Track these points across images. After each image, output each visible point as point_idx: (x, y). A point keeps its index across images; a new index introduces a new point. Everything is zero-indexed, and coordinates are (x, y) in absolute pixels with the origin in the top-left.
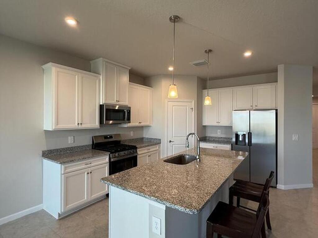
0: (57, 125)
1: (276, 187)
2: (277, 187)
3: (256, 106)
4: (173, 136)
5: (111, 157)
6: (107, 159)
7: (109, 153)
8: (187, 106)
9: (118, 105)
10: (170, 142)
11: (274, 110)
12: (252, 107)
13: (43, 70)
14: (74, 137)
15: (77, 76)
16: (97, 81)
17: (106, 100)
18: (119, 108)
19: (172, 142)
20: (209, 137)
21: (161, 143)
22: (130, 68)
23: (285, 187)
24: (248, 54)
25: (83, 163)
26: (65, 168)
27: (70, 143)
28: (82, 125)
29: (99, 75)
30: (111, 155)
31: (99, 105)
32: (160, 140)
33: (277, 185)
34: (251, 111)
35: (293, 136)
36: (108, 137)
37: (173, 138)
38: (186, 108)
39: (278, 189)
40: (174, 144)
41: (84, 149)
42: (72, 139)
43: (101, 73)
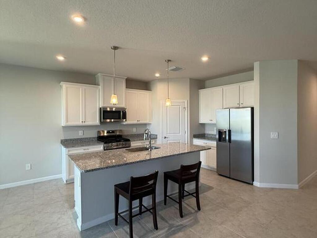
0: (67, 122)
1: (252, 184)
2: (254, 185)
3: (242, 104)
4: (168, 133)
5: (105, 146)
6: (102, 147)
7: (104, 143)
8: (179, 106)
9: (114, 107)
10: (165, 138)
11: (249, 107)
12: (239, 105)
13: (61, 86)
14: (83, 131)
15: (81, 89)
16: (97, 90)
17: (104, 104)
18: (115, 109)
19: (166, 138)
20: (208, 134)
21: (158, 138)
22: (126, 78)
23: (260, 185)
24: (205, 59)
25: (82, 149)
26: (69, 151)
27: (80, 135)
28: (86, 123)
29: (99, 86)
30: (105, 145)
31: (99, 107)
32: (157, 135)
33: (254, 182)
34: (230, 109)
35: (271, 133)
36: (111, 132)
37: (168, 134)
38: (180, 108)
39: (255, 186)
40: (169, 140)
41: (91, 140)
42: (82, 132)
43: (100, 85)
